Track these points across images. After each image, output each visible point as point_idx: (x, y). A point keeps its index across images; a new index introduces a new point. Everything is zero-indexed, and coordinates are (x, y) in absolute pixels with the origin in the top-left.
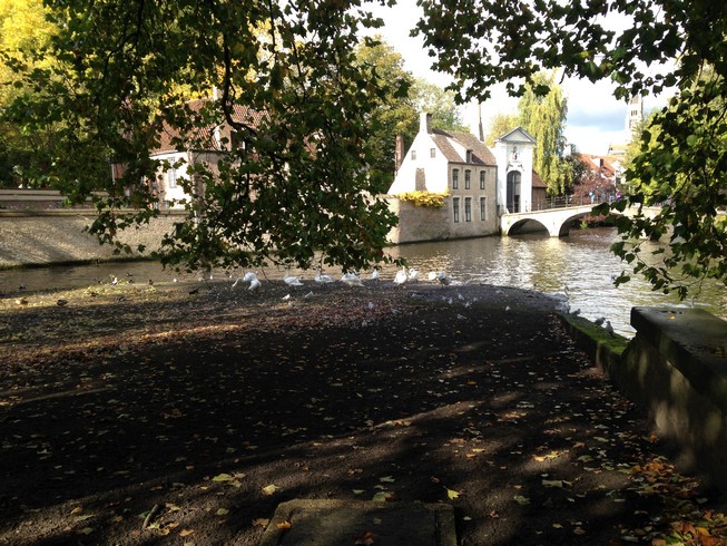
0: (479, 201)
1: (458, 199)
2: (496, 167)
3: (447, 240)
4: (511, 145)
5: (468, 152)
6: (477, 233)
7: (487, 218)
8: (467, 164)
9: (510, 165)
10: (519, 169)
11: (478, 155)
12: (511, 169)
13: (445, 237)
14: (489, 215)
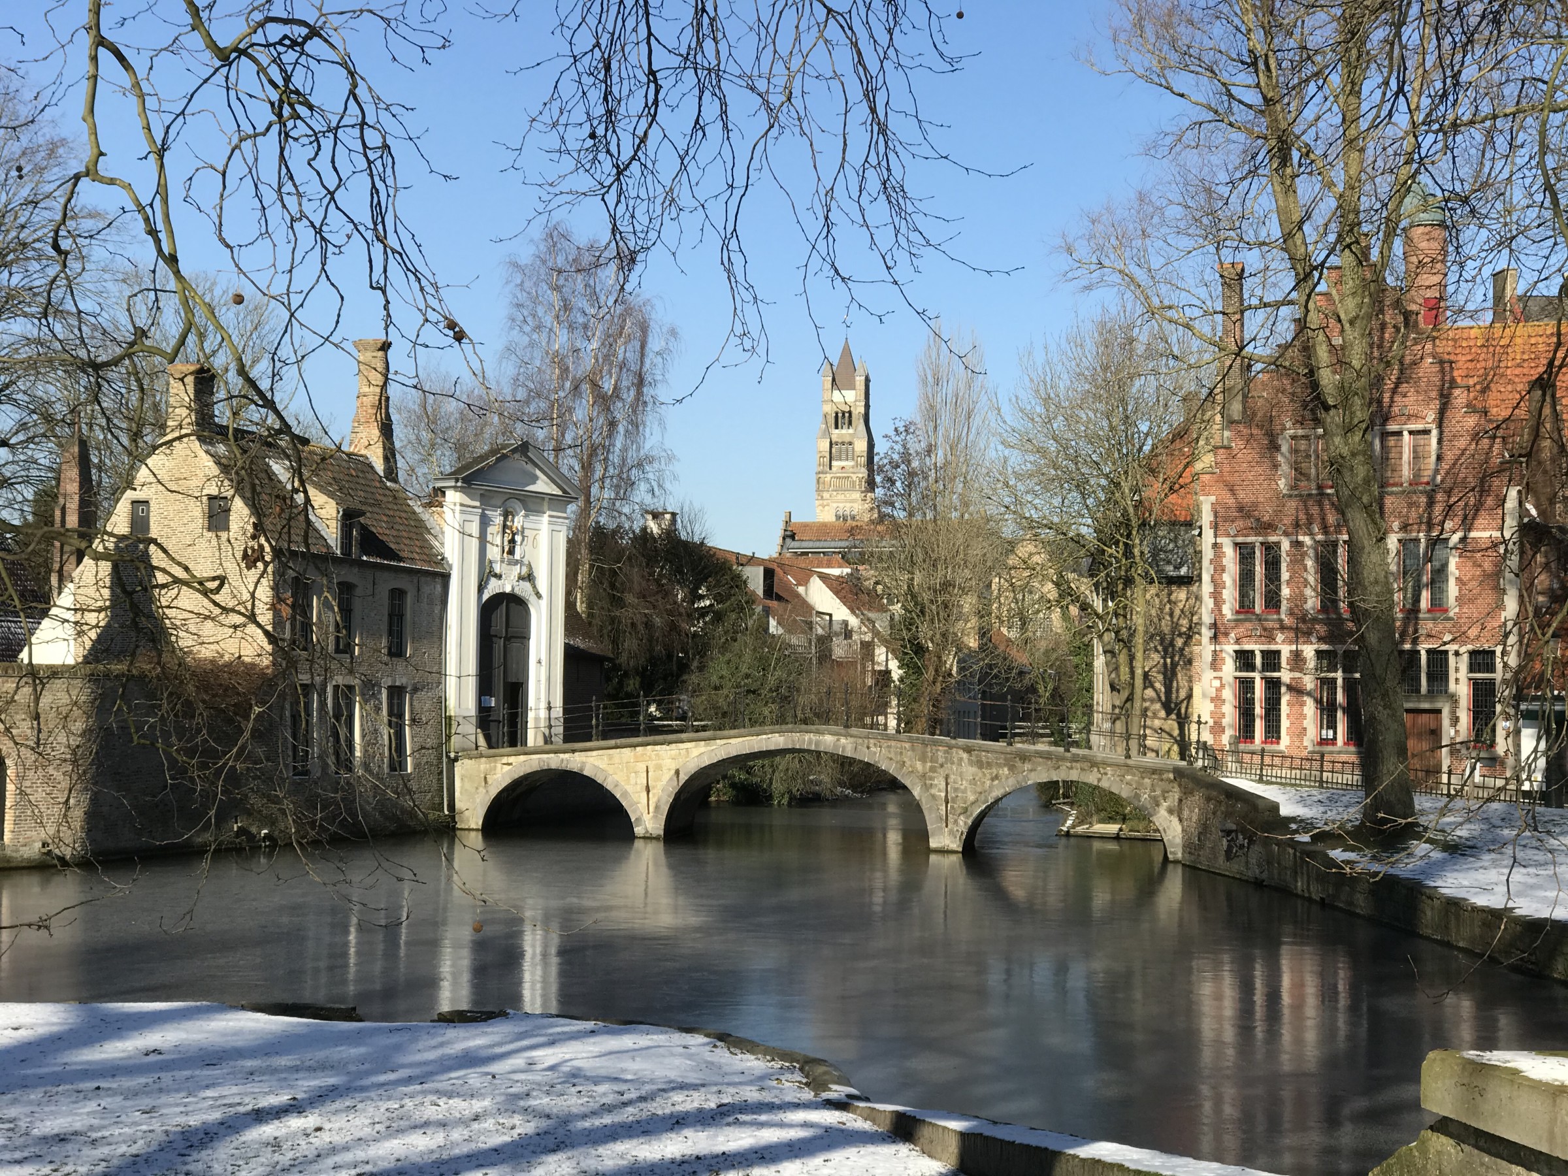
0: (383, 698)
1: (306, 689)
2: (444, 578)
4: (495, 504)
5: (349, 518)
7: (409, 765)
8: (345, 560)
9: (490, 574)
10: (524, 589)
11: (380, 528)
12: (494, 587)
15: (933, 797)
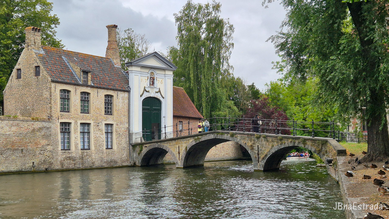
0: (103, 128)
1: (69, 124)
2: (129, 92)
3: (47, 171)
4: (147, 70)
5: (86, 72)
6: (97, 164)
7: (115, 147)
8: (86, 85)
9: (145, 90)
10: (158, 96)
12: (146, 95)
13: (43, 168)
14: (119, 144)
15: (255, 153)
